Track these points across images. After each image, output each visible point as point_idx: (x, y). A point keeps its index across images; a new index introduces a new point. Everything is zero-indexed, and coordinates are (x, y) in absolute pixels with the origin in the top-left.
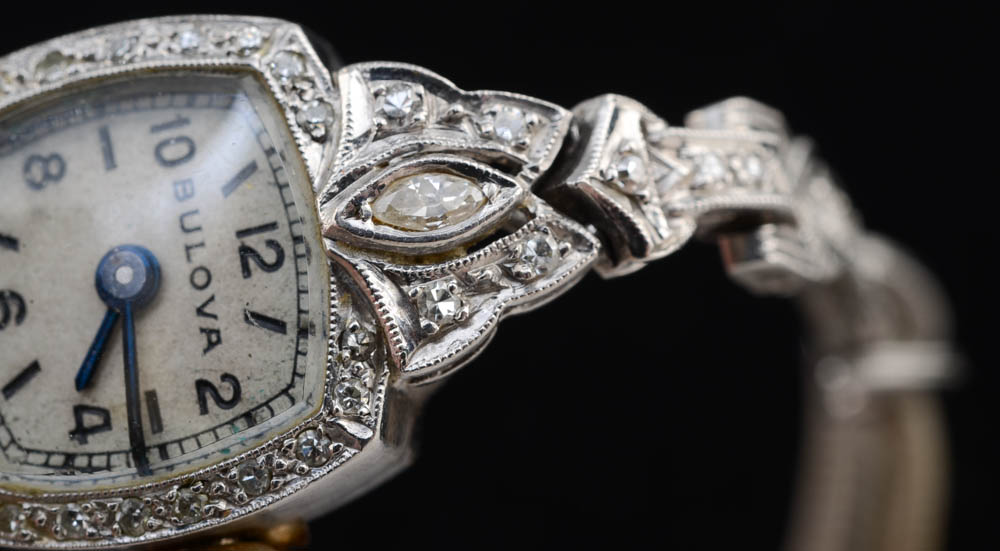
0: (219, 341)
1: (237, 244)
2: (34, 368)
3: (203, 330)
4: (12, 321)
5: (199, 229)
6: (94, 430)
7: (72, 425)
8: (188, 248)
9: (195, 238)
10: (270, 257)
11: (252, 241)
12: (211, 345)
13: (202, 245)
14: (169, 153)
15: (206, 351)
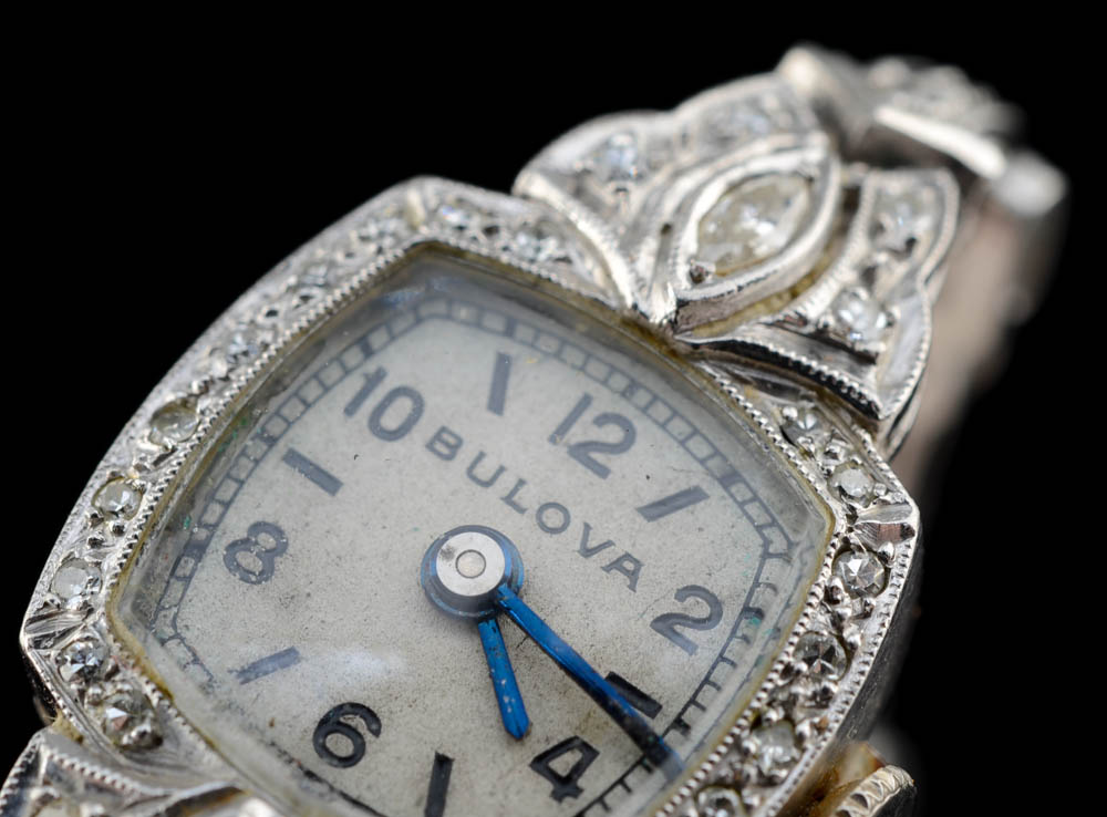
0: (638, 563)
1: (562, 451)
2: (443, 763)
3: (607, 569)
4: (369, 737)
5: (501, 469)
6: (578, 769)
7: (547, 786)
8: (509, 500)
9: (506, 483)
10: (613, 434)
11: (577, 434)
12: (633, 576)
13: (521, 482)
14: (391, 421)
15: (632, 587)
